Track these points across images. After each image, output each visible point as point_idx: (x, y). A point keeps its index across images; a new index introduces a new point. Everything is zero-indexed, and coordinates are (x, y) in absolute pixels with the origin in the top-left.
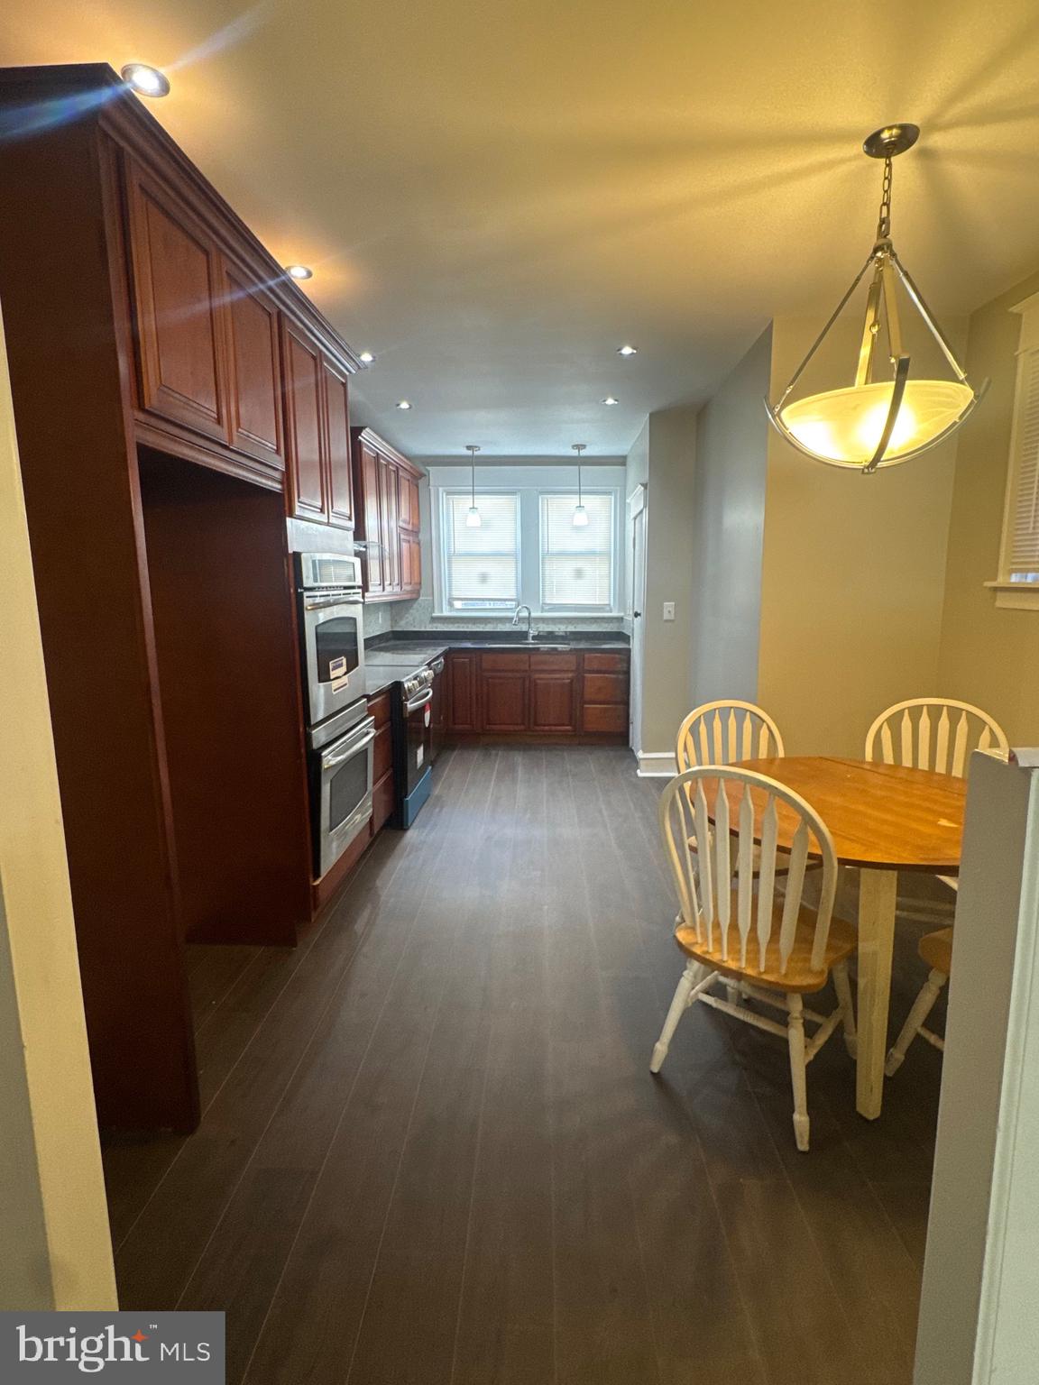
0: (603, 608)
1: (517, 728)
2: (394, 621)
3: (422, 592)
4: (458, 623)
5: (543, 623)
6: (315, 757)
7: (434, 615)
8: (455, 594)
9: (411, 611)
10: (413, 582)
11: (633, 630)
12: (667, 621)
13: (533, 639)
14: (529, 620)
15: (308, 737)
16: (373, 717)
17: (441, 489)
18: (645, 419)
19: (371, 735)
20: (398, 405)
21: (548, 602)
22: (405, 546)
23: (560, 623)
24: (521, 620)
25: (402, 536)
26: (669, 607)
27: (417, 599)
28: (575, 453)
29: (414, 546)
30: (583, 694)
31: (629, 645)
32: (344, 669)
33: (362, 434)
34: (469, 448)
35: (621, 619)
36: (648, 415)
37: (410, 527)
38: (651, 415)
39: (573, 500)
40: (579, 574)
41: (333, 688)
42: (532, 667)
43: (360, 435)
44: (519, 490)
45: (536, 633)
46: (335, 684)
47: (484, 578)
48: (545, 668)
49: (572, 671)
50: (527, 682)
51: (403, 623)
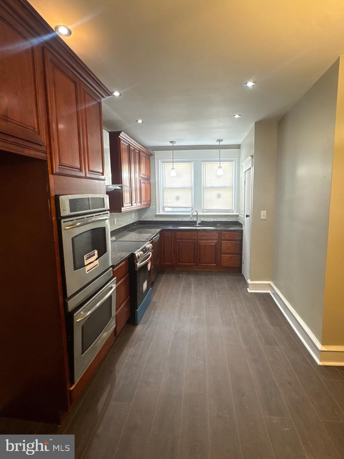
0: (229, 211)
1: (191, 264)
2: (140, 216)
3: (151, 204)
4: (167, 217)
5: (203, 217)
6: (70, 317)
7: (156, 214)
8: (165, 205)
9: (147, 212)
10: (147, 200)
11: (244, 222)
12: (262, 220)
13: (199, 225)
14: (197, 216)
15: (66, 305)
16: (116, 278)
17: (159, 160)
18: (253, 125)
19: (114, 288)
20: (137, 121)
21: (205, 208)
22: (143, 185)
23: (211, 217)
24: (194, 216)
25: (142, 181)
26: (263, 214)
27: (149, 207)
28: (218, 143)
29: (148, 186)
30: (221, 250)
31: (242, 228)
32: (96, 256)
33: (120, 135)
34: (171, 142)
35: (237, 216)
36: (254, 123)
37: (146, 177)
38: (255, 123)
39: (217, 164)
40: (219, 196)
41: (86, 270)
42: (198, 238)
43: (119, 135)
44: (193, 160)
45: (200, 222)
46: (88, 268)
47: (178, 198)
48: (204, 238)
49: (216, 239)
50: (196, 245)
51: (143, 217)
